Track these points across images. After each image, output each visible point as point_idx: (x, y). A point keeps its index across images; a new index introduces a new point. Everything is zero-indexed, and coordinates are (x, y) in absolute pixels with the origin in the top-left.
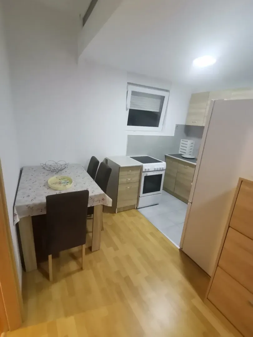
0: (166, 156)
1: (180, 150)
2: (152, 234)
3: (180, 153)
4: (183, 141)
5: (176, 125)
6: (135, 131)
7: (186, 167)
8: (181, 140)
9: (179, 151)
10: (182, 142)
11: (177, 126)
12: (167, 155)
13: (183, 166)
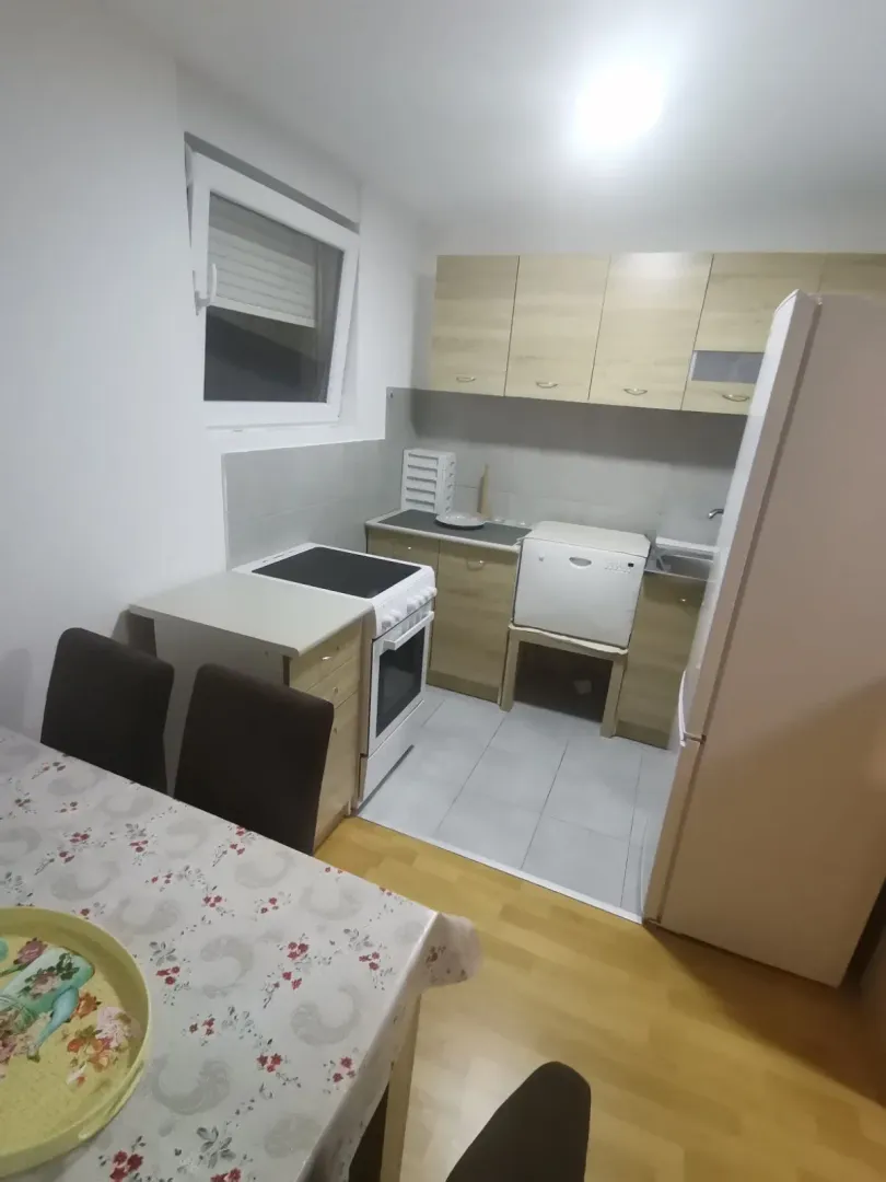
0: (368, 530)
1: (406, 495)
2: (509, 914)
3: (406, 507)
4: (410, 455)
5: (388, 389)
6: (238, 429)
7: (473, 564)
8: (407, 452)
9: (403, 499)
10: (408, 460)
11: (392, 395)
12: (374, 522)
13: (462, 561)
